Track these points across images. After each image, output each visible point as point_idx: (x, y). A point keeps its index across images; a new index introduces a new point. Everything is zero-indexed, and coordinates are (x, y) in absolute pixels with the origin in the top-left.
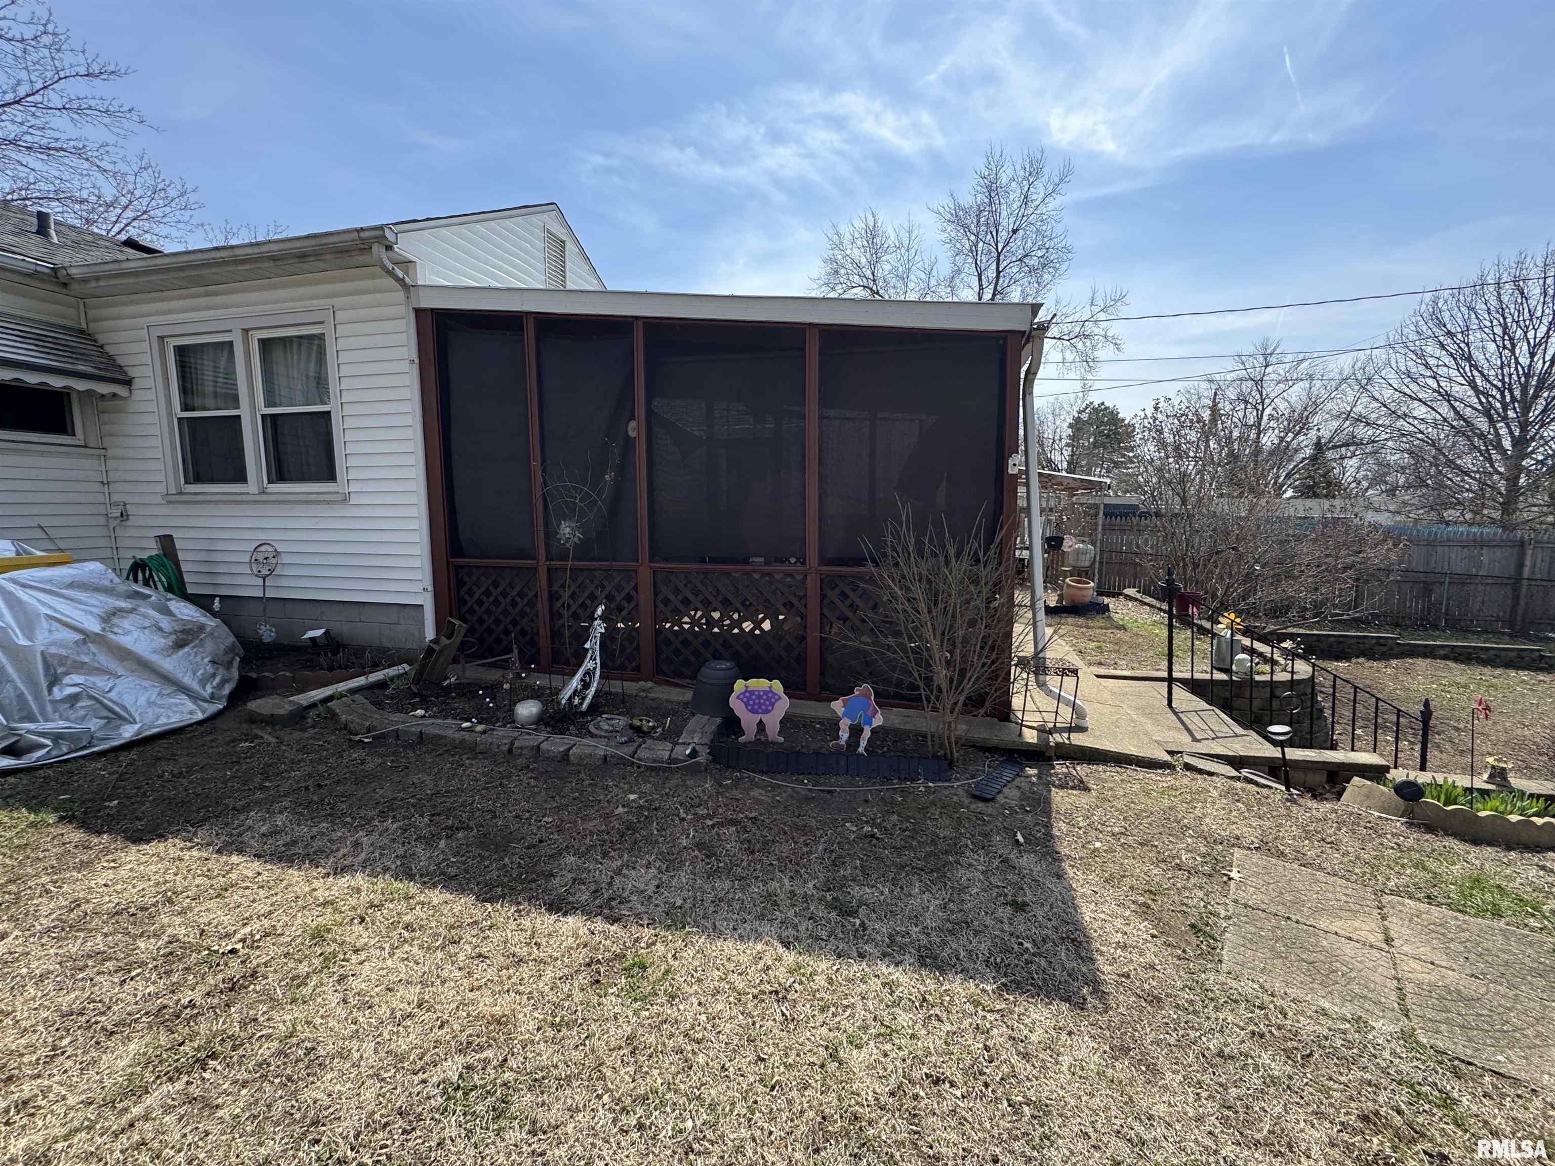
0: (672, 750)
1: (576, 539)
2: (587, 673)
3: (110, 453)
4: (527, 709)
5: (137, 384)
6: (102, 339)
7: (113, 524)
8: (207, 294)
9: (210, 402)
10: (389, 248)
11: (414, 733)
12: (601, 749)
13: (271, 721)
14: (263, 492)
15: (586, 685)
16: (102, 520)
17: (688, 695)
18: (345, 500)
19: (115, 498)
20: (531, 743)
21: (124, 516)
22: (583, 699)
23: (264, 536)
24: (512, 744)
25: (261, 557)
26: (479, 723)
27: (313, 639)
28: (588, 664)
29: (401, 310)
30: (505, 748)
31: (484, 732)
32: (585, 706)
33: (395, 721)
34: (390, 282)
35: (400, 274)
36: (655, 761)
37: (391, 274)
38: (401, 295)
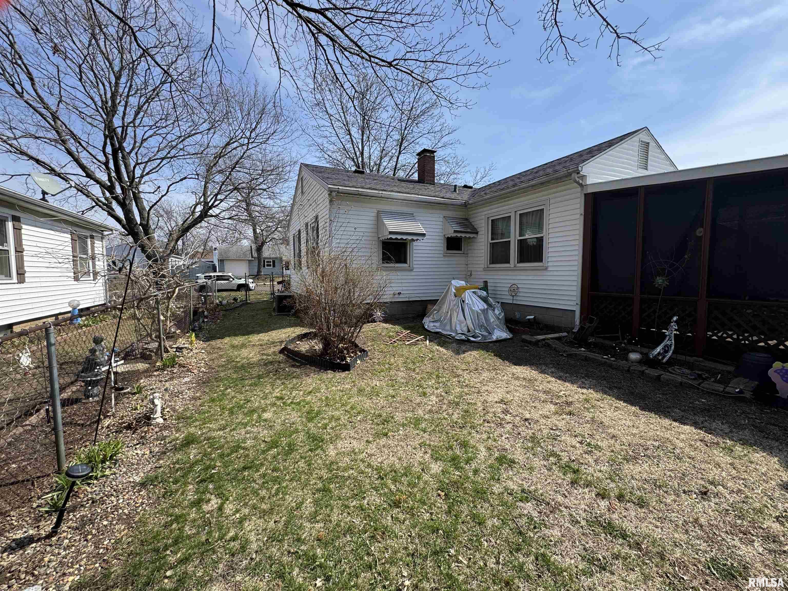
0: (725, 388)
1: (665, 285)
2: (666, 346)
3: (469, 255)
4: (634, 356)
5: (480, 233)
6: (471, 220)
7: (468, 277)
8: (505, 201)
9: (500, 237)
10: (578, 173)
11: (583, 356)
12: (679, 379)
13: (530, 343)
14: (515, 267)
15: (666, 352)
16: (465, 276)
17: (731, 368)
18: (546, 269)
19: (469, 269)
20: (640, 369)
21: (471, 275)
22: (664, 357)
23: (515, 282)
24: (629, 367)
25: (512, 289)
26: (611, 357)
27: (529, 319)
28: (666, 342)
29: (579, 195)
30: (626, 369)
31: (614, 361)
32: (665, 360)
33: (574, 351)
34: (575, 185)
35: (581, 182)
36: (713, 390)
37: (578, 183)
38: (579, 189)
